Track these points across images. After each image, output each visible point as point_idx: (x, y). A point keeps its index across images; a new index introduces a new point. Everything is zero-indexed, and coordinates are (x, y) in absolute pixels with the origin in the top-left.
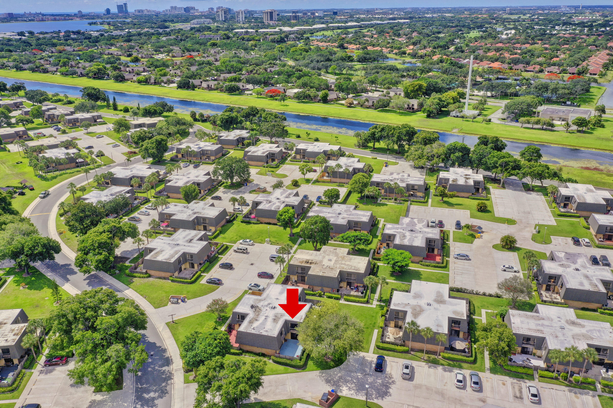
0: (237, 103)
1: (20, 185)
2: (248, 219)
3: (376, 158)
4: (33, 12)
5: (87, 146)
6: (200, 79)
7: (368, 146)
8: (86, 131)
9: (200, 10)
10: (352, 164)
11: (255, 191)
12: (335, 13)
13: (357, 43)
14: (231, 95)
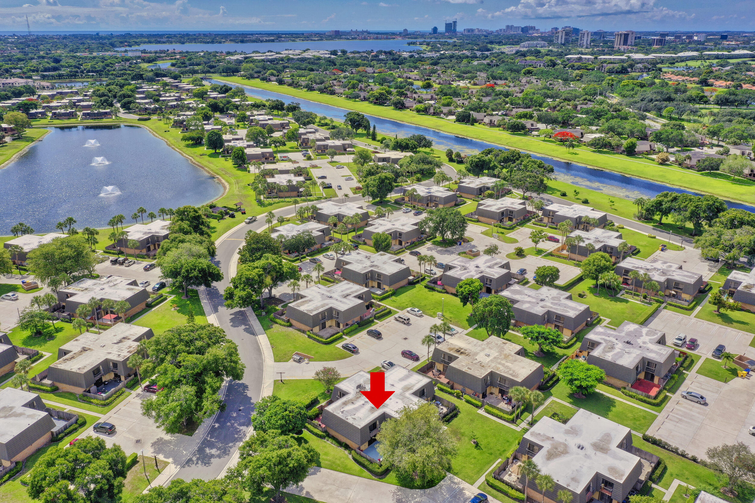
0: (514, 145)
1: (235, 207)
2: (433, 285)
3: (654, 238)
4: (360, 29)
5: (320, 176)
6: (485, 112)
7: (652, 219)
8: (330, 160)
9: (542, 30)
10: (606, 240)
11: (465, 253)
12: (724, 37)
13: (730, 78)
14: (514, 134)
